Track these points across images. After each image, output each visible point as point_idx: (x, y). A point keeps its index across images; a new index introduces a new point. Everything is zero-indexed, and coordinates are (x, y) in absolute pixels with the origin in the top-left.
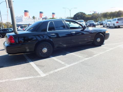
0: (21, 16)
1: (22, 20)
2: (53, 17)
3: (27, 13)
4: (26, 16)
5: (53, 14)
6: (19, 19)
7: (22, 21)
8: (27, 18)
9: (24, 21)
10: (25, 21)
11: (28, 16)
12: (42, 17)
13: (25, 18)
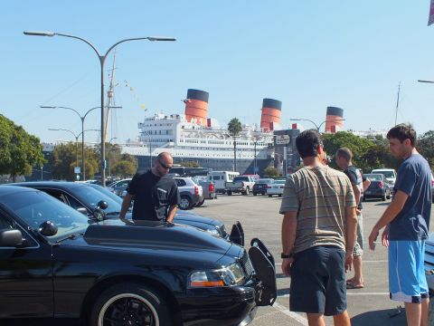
0: (169, 118)
1: (169, 137)
2: (333, 129)
3: (202, 104)
4: (194, 116)
5: (333, 112)
6: (158, 128)
7: (172, 144)
8: (196, 127)
9: (179, 144)
10: (184, 144)
11: (201, 120)
12: (272, 128)
13: (189, 126)
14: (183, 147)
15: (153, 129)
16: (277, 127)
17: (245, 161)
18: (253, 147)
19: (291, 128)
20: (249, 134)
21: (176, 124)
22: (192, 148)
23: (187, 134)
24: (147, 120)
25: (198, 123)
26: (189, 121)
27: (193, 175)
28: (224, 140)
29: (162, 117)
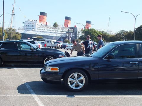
0: (33, 21)
1: (33, 28)
2: (88, 28)
3: (45, 17)
4: (42, 21)
5: (88, 22)
6: (29, 24)
7: (34, 30)
8: (42, 24)
9: (36, 30)
11: (44, 22)
12: (68, 27)
13: (40, 24)
14: (38, 31)
15: (28, 24)
16: (69, 26)
17: (58, 37)
18: (61, 32)
19: (74, 27)
20: (60, 28)
21: (36, 23)
22: (41, 32)
23: (39, 27)
24: (26, 21)
25: (43, 23)
26: (40, 22)
27: (40, 41)
28: (52, 30)
29: (31, 20)
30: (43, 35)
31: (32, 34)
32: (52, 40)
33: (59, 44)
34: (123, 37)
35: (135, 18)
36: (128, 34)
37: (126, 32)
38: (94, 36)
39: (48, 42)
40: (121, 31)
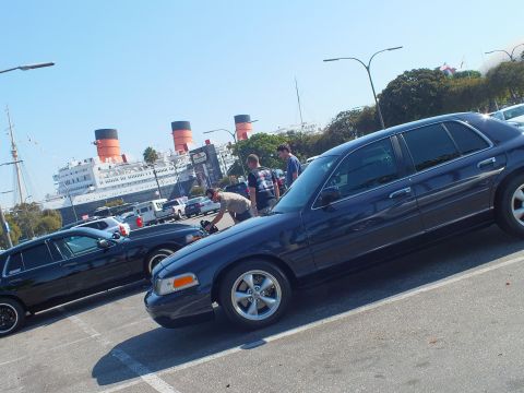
0: (83, 163)
1: (88, 182)
2: (245, 135)
3: (113, 142)
4: (108, 156)
5: (241, 120)
6: (75, 176)
7: (92, 188)
8: (113, 165)
9: (99, 186)
10: (103, 186)
11: (115, 158)
12: (186, 149)
13: (105, 166)
14: (105, 189)
15: (70, 178)
16: (191, 147)
17: (169, 187)
18: (173, 171)
19: (205, 145)
20: (166, 160)
21: (92, 167)
22: (114, 187)
23: (105, 175)
24: (60, 171)
25: (113, 161)
26: (104, 162)
27: (120, 214)
28: (144, 172)
29: (76, 164)
30: (123, 194)
31: (92, 200)
32: (154, 202)
33: (176, 208)
34: (351, 129)
35: (368, 68)
36: (362, 117)
37: (353, 114)
38: (270, 152)
39: (145, 210)
40: (340, 115)
